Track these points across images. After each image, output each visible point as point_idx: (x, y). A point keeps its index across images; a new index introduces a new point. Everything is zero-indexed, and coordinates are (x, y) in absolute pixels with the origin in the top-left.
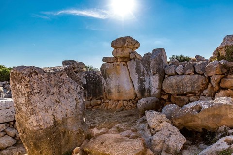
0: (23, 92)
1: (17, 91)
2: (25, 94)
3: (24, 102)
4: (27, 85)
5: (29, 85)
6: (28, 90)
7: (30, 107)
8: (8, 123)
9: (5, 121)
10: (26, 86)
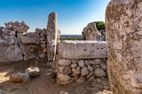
0: (121, 34)
1: (112, 32)
2: (123, 37)
3: (120, 48)
4: (128, 22)
5: (130, 23)
6: (129, 30)
7: (128, 57)
8: (102, 59)
9: (100, 57)
10: (126, 25)
